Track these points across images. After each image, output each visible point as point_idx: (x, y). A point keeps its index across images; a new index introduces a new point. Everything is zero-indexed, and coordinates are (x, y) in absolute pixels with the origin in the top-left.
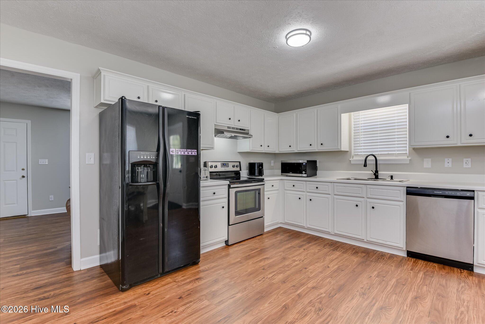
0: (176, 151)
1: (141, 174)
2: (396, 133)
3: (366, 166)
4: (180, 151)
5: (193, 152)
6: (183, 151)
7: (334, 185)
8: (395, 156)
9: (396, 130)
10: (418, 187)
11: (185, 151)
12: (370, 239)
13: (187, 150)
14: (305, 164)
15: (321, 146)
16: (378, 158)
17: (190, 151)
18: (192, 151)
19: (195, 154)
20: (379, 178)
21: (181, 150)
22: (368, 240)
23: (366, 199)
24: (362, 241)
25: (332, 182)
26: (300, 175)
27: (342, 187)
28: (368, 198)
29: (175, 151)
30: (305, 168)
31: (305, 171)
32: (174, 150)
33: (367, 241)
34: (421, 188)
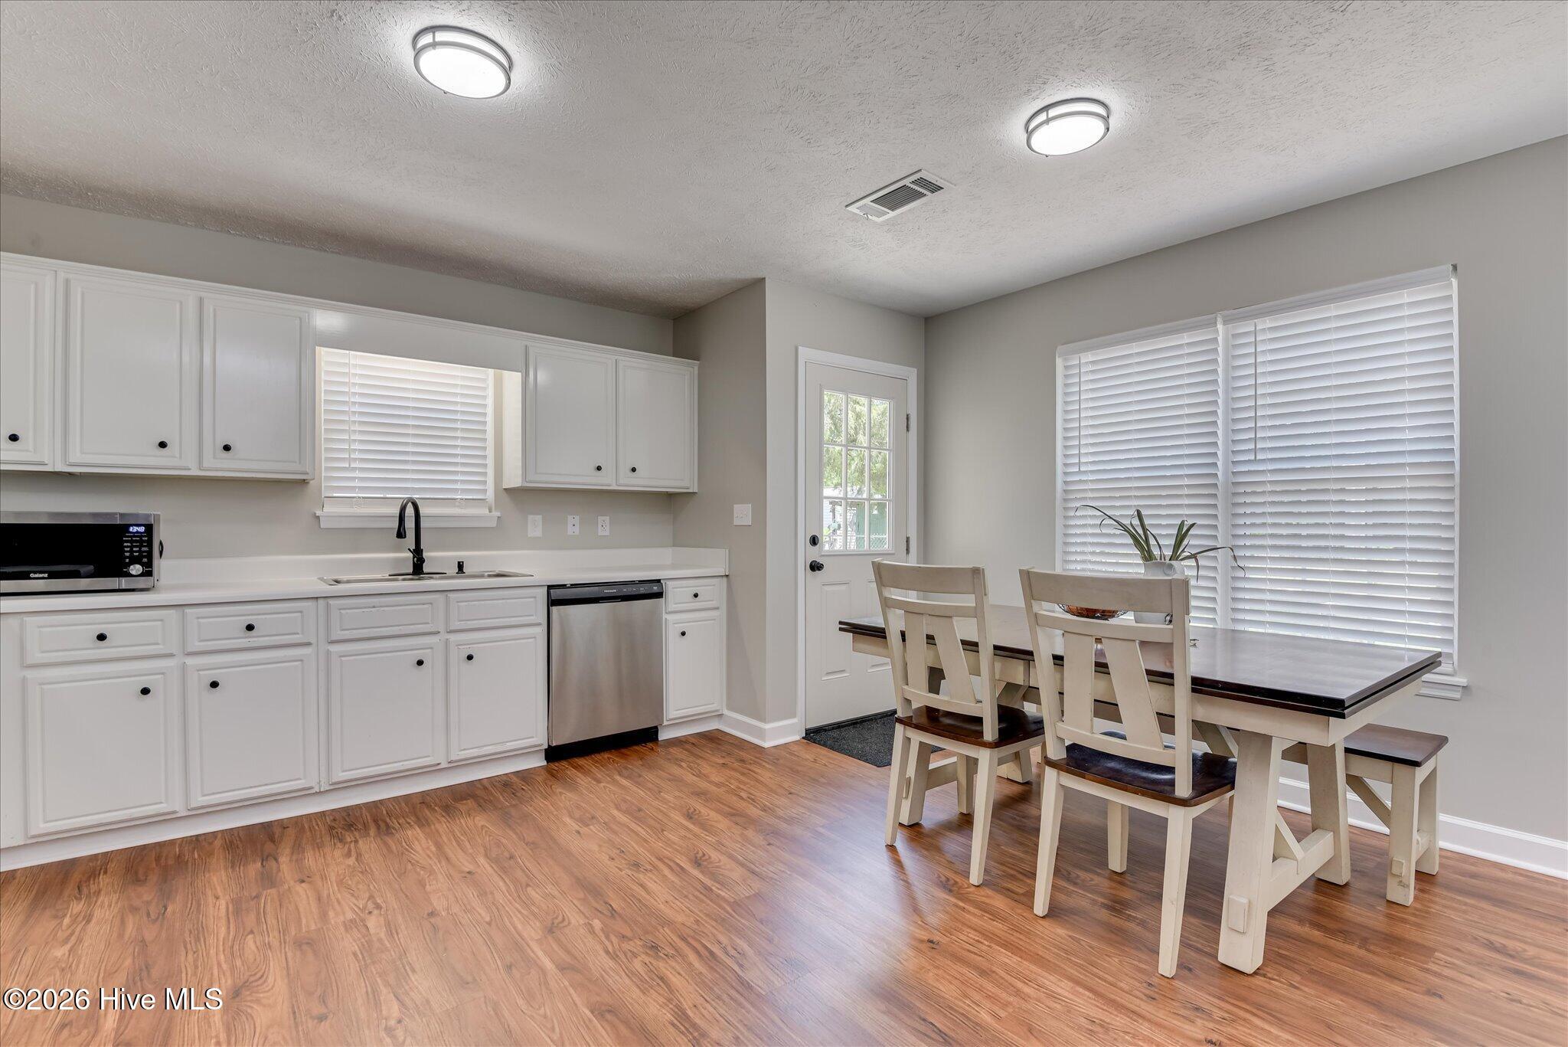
2: (459, 443)
3: (405, 537)
7: (328, 606)
8: (458, 506)
9: (459, 434)
10: (565, 585)
12: (460, 753)
14: (142, 529)
15: (225, 454)
16: (422, 511)
20: (425, 570)
22: (453, 758)
23: (444, 636)
24: (434, 770)
25: (317, 598)
26: (124, 583)
27: (364, 610)
28: (451, 632)
30: (140, 547)
31: (143, 564)
33: (450, 765)
34: (571, 585)
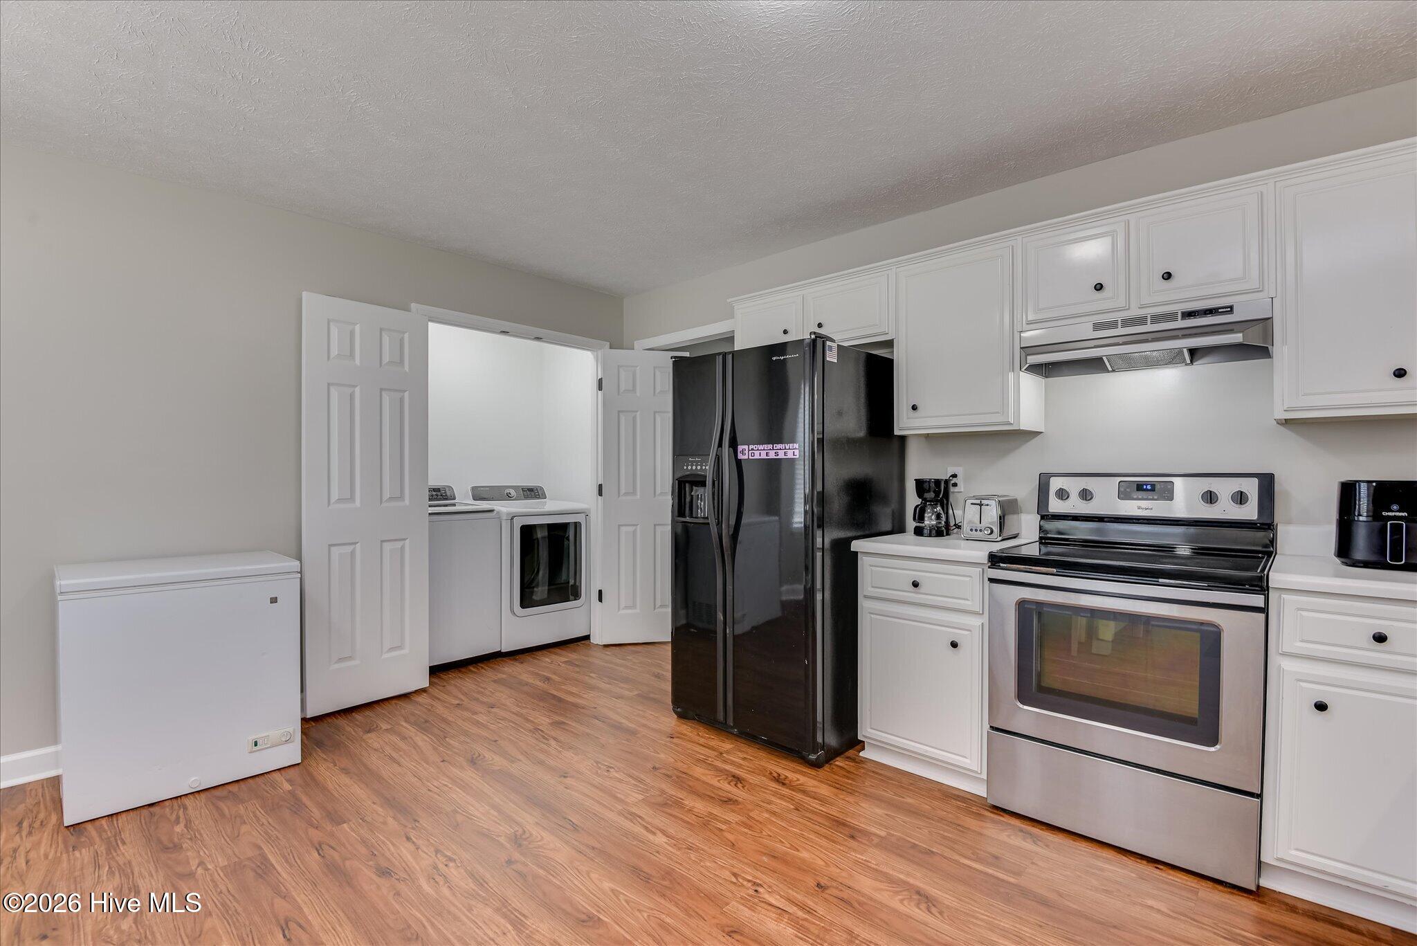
0: (749, 450)
1: (698, 500)
4: (758, 450)
5: (789, 449)
6: (764, 450)
11: (770, 449)
13: (775, 445)
17: (780, 449)
18: (785, 449)
19: (794, 455)
21: (761, 447)
29: (747, 452)
32: (746, 447)
